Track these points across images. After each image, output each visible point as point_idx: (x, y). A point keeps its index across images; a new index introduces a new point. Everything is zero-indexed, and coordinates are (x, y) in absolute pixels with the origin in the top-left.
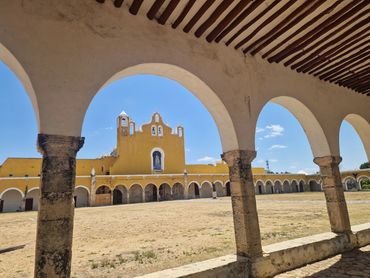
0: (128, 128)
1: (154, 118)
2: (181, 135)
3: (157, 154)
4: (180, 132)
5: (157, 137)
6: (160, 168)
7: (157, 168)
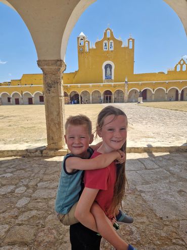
0: (84, 46)
1: (105, 34)
2: (131, 47)
3: (108, 66)
4: (131, 43)
5: (108, 52)
6: (111, 78)
7: (108, 78)
